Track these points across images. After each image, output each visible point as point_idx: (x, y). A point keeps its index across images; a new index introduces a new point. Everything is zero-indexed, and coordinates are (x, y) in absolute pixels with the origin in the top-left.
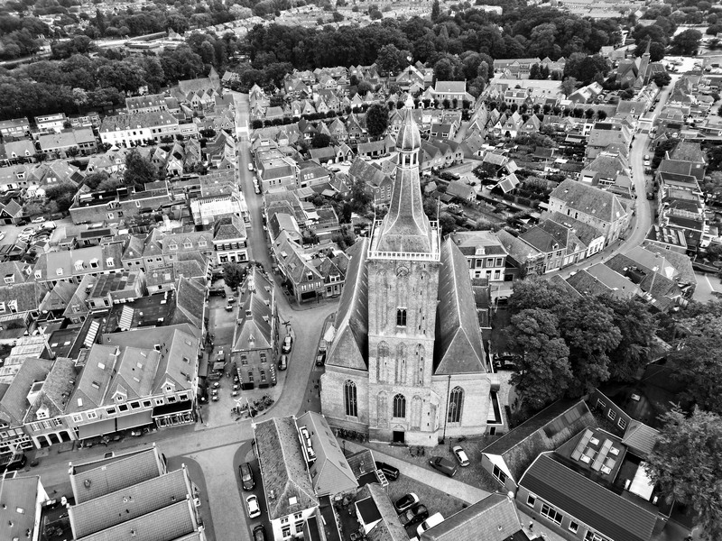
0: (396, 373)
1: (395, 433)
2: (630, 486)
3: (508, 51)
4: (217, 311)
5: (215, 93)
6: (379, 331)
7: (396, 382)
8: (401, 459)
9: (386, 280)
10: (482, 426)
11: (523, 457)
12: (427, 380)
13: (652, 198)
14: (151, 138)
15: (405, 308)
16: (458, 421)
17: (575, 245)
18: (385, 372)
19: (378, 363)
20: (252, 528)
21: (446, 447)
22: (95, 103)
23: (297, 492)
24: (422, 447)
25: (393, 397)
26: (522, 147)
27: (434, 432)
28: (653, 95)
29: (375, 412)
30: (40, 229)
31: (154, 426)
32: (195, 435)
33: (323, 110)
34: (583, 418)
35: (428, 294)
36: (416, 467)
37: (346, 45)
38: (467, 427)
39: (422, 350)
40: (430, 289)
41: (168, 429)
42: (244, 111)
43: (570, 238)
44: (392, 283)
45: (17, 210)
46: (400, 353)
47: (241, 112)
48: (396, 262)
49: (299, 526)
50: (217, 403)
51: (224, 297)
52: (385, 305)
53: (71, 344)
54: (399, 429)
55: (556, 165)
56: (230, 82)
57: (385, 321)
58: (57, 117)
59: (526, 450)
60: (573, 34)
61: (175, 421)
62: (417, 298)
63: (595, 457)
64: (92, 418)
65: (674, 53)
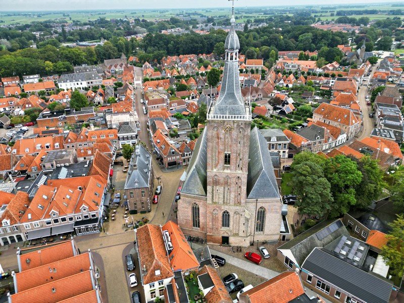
0: (224, 197)
1: (223, 237)
2: (372, 269)
3: (286, 47)
4: (118, 172)
5: (124, 66)
6: (214, 168)
7: (224, 203)
8: (227, 254)
9: (218, 134)
10: (277, 234)
11: (304, 251)
12: (243, 201)
13: (372, 117)
14: (87, 87)
15: (229, 153)
16: (262, 230)
17: (329, 138)
18: (217, 196)
19: (213, 190)
20: (132, 293)
21: (255, 247)
22: (57, 70)
23: (160, 267)
24: (240, 247)
25: (222, 213)
26: (295, 92)
27: (247, 237)
28: (368, 67)
29: (211, 223)
30: (19, 130)
31: (74, 233)
32: (100, 239)
33: (183, 74)
34: (340, 229)
35: (244, 143)
36: (236, 259)
37: (197, 43)
38: (268, 235)
39: (240, 181)
40: (245, 139)
41: (83, 236)
42: (139, 75)
43: (326, 134)
44: (222, 136)
45: (7, 120)
46: (226, 183)
47: (137, 76)
48: (224, 122)
49: (162, 291)
50: (114, 222)
51: (122, 165)
52: (217, 151)
53: (29, 187)
54: (226, 235)
55: (316, 101)
56: (132, 62)
57: (217, 162)
58: (35, 76)
59: (306, 247)
60: (321, 39)
61: (87, 231)
62: (237, 146)
63: (349, 251)
64: (37, 227)
65: (378, 49)
